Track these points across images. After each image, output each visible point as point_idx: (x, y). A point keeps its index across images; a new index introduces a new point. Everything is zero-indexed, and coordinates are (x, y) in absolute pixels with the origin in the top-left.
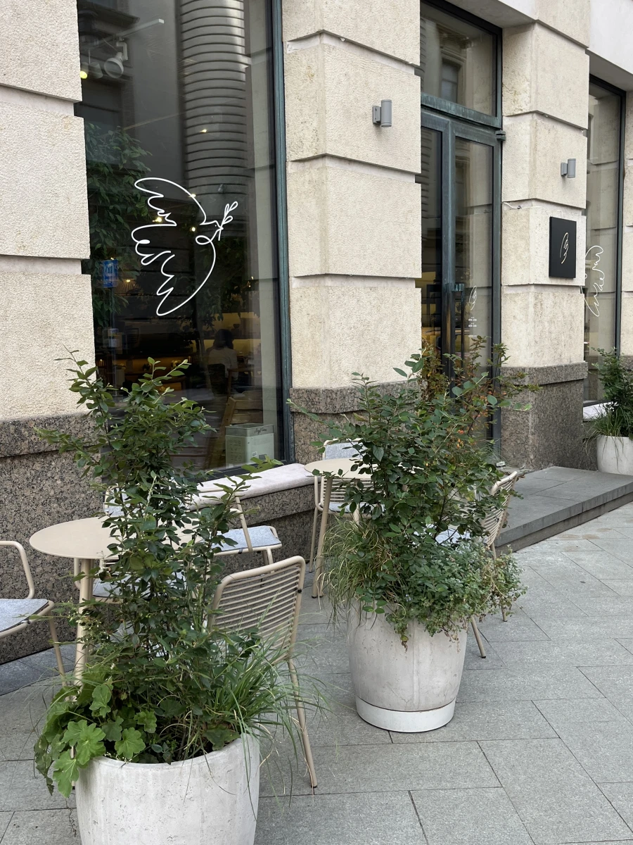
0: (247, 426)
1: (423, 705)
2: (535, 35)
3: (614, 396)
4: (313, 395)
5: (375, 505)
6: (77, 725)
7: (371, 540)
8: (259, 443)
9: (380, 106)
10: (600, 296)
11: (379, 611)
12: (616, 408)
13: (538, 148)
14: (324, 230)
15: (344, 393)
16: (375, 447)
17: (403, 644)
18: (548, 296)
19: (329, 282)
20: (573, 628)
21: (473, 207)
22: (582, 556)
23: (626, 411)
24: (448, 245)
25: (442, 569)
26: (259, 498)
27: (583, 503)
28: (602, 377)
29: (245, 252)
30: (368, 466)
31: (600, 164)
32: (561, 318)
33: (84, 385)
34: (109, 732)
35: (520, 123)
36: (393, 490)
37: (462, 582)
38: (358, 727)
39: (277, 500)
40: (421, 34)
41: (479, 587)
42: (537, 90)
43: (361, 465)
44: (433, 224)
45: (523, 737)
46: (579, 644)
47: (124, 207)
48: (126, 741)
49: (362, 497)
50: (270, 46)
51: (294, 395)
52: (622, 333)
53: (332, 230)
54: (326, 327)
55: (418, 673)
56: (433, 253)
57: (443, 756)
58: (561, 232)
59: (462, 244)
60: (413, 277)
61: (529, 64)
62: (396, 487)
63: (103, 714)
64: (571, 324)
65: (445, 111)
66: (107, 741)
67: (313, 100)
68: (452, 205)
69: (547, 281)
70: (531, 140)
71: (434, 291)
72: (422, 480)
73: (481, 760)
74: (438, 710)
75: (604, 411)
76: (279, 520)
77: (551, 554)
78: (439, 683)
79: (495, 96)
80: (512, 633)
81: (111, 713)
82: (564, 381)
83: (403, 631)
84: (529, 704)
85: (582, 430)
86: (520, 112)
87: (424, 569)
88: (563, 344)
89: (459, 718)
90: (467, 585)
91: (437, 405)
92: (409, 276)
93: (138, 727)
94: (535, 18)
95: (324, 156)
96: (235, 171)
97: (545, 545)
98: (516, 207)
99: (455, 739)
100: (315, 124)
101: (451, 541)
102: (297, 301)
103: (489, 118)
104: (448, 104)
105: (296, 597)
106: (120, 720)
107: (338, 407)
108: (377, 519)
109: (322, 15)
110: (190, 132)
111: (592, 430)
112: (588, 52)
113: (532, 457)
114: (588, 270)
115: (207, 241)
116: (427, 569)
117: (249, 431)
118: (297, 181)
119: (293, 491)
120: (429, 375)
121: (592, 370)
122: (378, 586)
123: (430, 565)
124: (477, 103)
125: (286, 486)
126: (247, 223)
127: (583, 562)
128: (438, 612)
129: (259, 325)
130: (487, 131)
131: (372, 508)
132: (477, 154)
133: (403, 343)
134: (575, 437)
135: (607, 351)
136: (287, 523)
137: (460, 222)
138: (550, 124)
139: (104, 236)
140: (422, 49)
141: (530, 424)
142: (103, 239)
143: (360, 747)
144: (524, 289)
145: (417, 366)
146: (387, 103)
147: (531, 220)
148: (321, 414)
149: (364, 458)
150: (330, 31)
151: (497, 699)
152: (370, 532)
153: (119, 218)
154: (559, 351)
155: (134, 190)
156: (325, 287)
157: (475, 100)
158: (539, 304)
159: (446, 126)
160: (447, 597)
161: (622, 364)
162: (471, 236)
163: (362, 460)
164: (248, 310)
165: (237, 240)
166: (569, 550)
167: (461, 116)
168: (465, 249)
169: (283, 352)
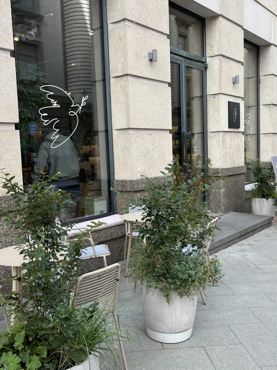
0: (95, 198)
1: (177, 330)
2: (220, 21)
3: (259, 180)
4: (124, 183)
5: (153, 236)
6: (7, 354)
7: (152, 252)
8: (100, 205)
9: (152, 52)
10: (251, 135)
11: (156, 288)
12: (259, 186)
13: (222, 70)
14: (128, 108)
15: (138, 181)
16: (152, 209)
17: (168, 302)
18: (228, 137)
19: (130, 132)
20: (245, 289)
21: (194, 97)
22: (247, 254)
23: (264, 187)
24: (183, 114)
25: (185, 266)
26: (100, 231)
27: (247, 229)
28: (253, 172)
29: (92, 119)
30: (149, 218)
31: (249, 78)
32: (234, 146)
33: (9, 185)
34: (23, 357)
35: (214, 60)
36: (162, 229)
37: (195, 272)
38: (147, 341)
39: (108, 232)
40: (169, 20)
41: (203, 274)
42: (221, 45)
43: (146, 218)
44: (176, 106)
45: (225, 344)
46: (248, 296)
47: (35, 99)
48: (32, 362)
49: (147, 232)
50: (102, 26)
51: (115, 183)
52: (260, 152)
53: (131, 108)
54: (129, 152)
55: (175, 315)
56: (177, 118)
57: (188, 355)
58: (233, 108)
59: (189, 114)
60: (168, 129)
61: (217, 34)
62: (163, 228)
63: (20, 349)
64: (239, 148)
65: (181, 54)
66: (22, 362)
67: (121, 50)
68: (185, 97)
69: (228, 129)
70: (219, 67)
71: (178, 135)
72: (175, 225)
73: (206, 356)
74: (185, 332)
75: (254, 187)
76: (110, 240)
77: (233, 253)
78: (185, 320)
79: (202, 48)
80: (217, 292)
81: (24, 348)
82: (236, 174)
83: (167, 296)
84: (227, 327)
85: (244, 196)
86: (214, 55)
87: (177, 267)
88: (235, 157)
89: (194, 335)
90: (197, 274)
91: (181, 188)
92: (166, 128)
93: (37, 355)
94: (220, 14)
95: (127, 75)
96: (87, 83)
97: (230, 249)
98: (213, 97)
99: (193, 346)
100: (122, 61)
101: (189, 251)
102: (116, 140)
103: (200, 58)
104: (182, 51)
105: (116, 283)
106: (29, 351)
107: (136, 188)
108: (154, 243)
109: (125, 11)
110: (68, 66)
111: (249, 196)
112: (243, 29)
113: (223, 208)
114: (245, 125)
115: (74, 114)
116: (178, 266)
117: (95, 199)
118: (115, 86)
119: (116, 227)
120: (176, 173)
121: (248, 168)
122: (155, 275)
123: (179, 264)
124: (194, 51)
125: (113, 225)
126: (93, 105)
127: (248, 256)
128: (184, 287)
129: (99, 151)
130: (200, 64)
131: (152, 238)
132: (195, 74)
133: (164, 158)
134: (242, 198)
135: (255, 160)
136: (113, 242)
137: (189, 104)
138: (227, 60)
139: (26, 112)
140: (170, 27)
141: (222, 194)
142: (26, 113)
143: (148, 352)
144: (217, 133)
145: (171, 170)
146: (155, 51)
147: (220, 103)
148: (128, 191)
149: (147, 214)
150: (129, 19)
151: (212, 325)
152: (151, 249)
153: (33, 104)
154: (234, 161)
155: (40, 91)
156: (129, 134)
157: (194, 50)
158: (224, 140)
159: (182, 61)
160: (188, 279)
161: (262, 166)
162: (193, 110)
163: (146, 215)
164: (94, 145)
165: (88, 113)
166: (241, 251)
167: (188, 57)
168: (191, 116)
169: (110, 164)
